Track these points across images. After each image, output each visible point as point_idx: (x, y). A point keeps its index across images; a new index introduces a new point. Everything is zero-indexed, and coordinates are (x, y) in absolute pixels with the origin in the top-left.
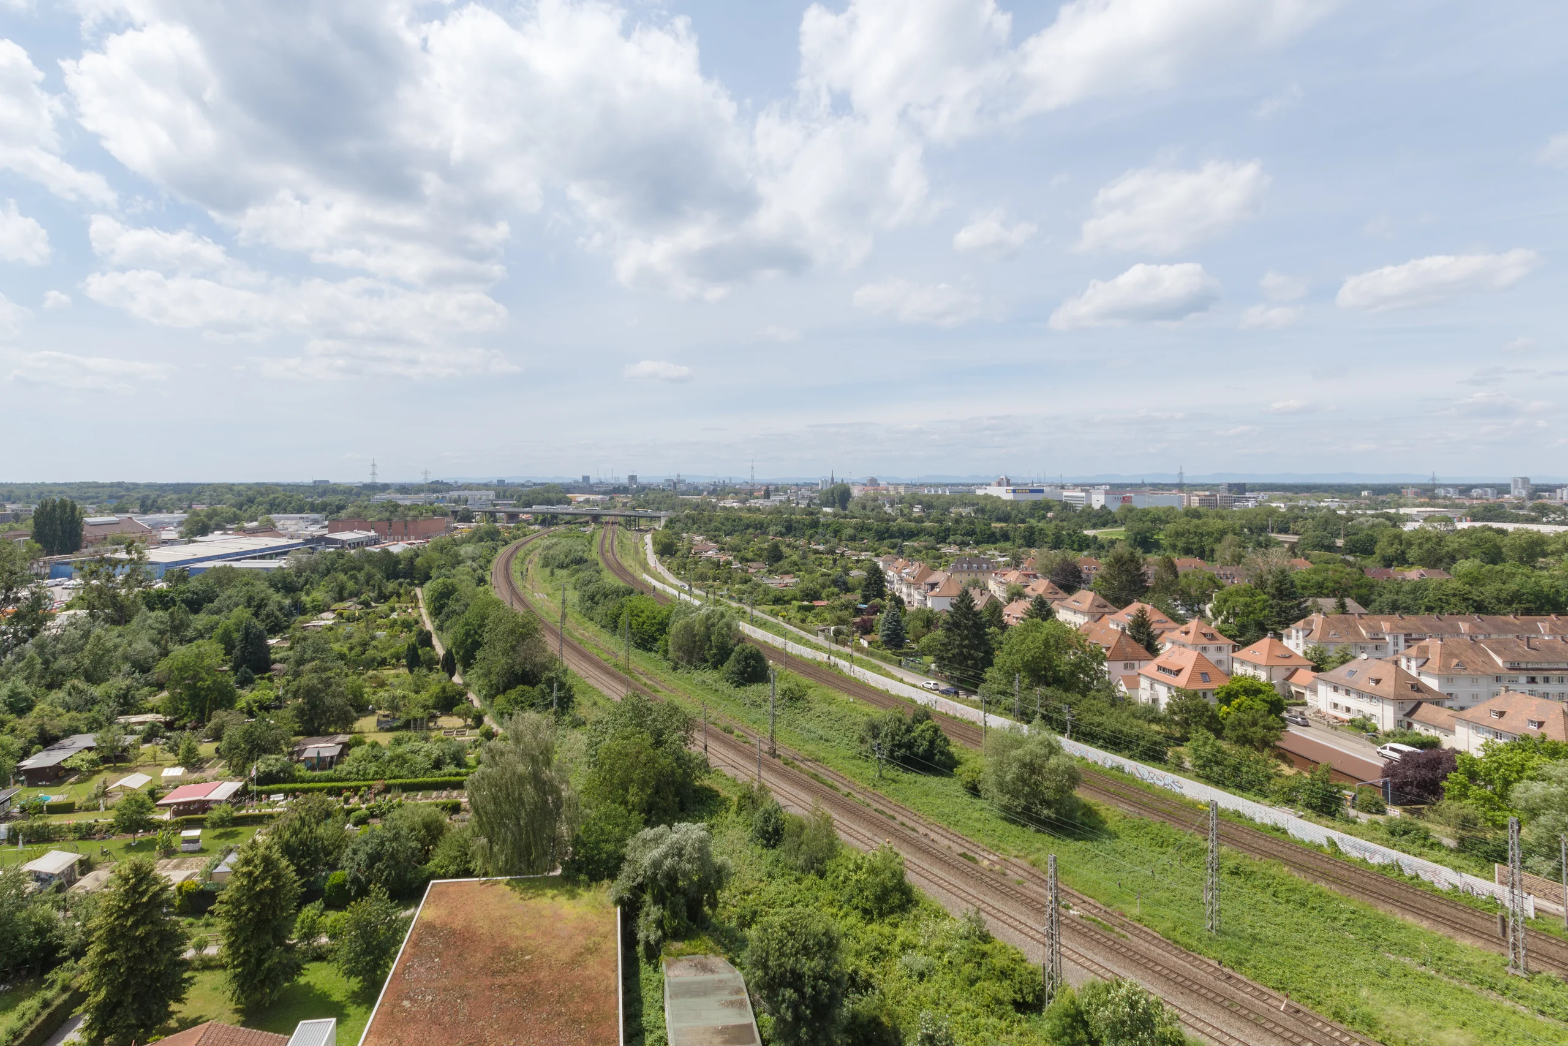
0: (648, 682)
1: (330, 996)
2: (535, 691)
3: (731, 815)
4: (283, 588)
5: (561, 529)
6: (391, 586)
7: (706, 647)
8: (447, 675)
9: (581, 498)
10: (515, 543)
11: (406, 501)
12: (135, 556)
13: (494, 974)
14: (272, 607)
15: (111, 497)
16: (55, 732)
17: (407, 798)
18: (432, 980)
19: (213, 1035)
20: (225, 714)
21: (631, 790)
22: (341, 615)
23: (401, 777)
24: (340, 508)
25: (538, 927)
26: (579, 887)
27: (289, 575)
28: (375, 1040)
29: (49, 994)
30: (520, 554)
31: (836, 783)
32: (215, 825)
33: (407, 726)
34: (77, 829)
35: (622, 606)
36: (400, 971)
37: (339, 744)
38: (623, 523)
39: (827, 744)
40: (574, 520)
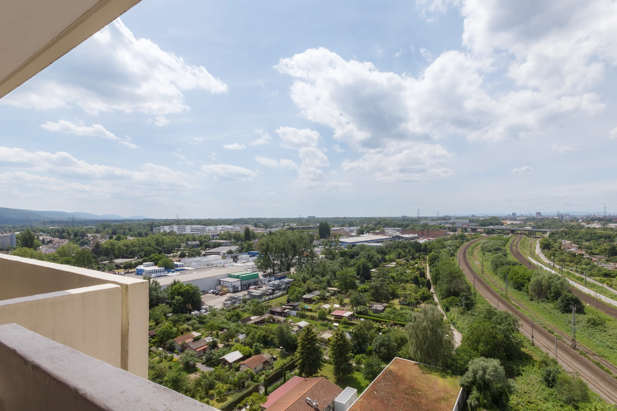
0: (515, 304)
1: (361, 384)
2: (457, 299)
3: (535, 368)
4: (381, 253)
5: (495, 236)
6: (417, 254)
7: (548, 292)
8: (427, 289)
9: (509, 222)
10: (472, 241)
11: (431, 223)
12: (336, 240)
13: (406, 394)
14: (375, 259)
15: (342, 222)
16: (311, 289)
17: (402, 329)
18: (385, 388)
19: (323, 381)
20: (352, 291)
21: (480, 344)
22: (398, 263)
23: (401, 321)
24: (407, 226)
25: (427, 384)
26: (448, 375)
27: (383, 248)
28: (363, 399)
29: (293, 358)
30: (473, 245)
31: (610, 370)
32: (343, 324)
33: (408, 305)
34: (311, 316)
35: (509, 269)
36: (377, 382)
37: (384, 306)
38: (527, 234)
39: (612, 350)
40: (502, 232)
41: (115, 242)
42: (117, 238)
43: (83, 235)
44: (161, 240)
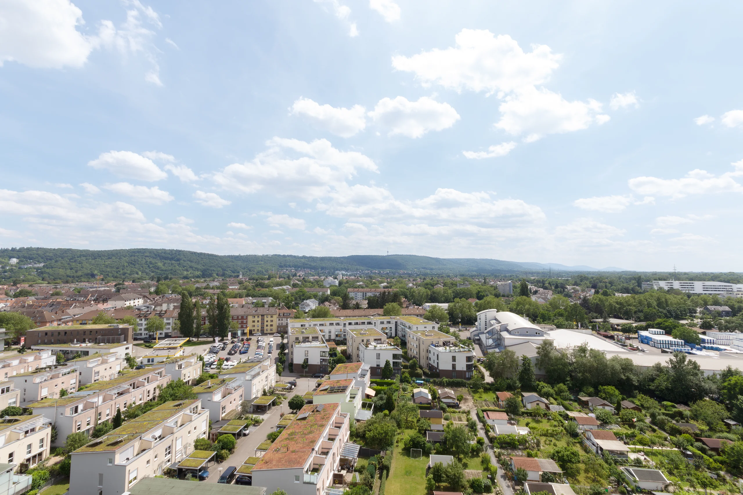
41: (604, 298)
42: (603, 292)
43: (563, 287)
44: (663, 300)
